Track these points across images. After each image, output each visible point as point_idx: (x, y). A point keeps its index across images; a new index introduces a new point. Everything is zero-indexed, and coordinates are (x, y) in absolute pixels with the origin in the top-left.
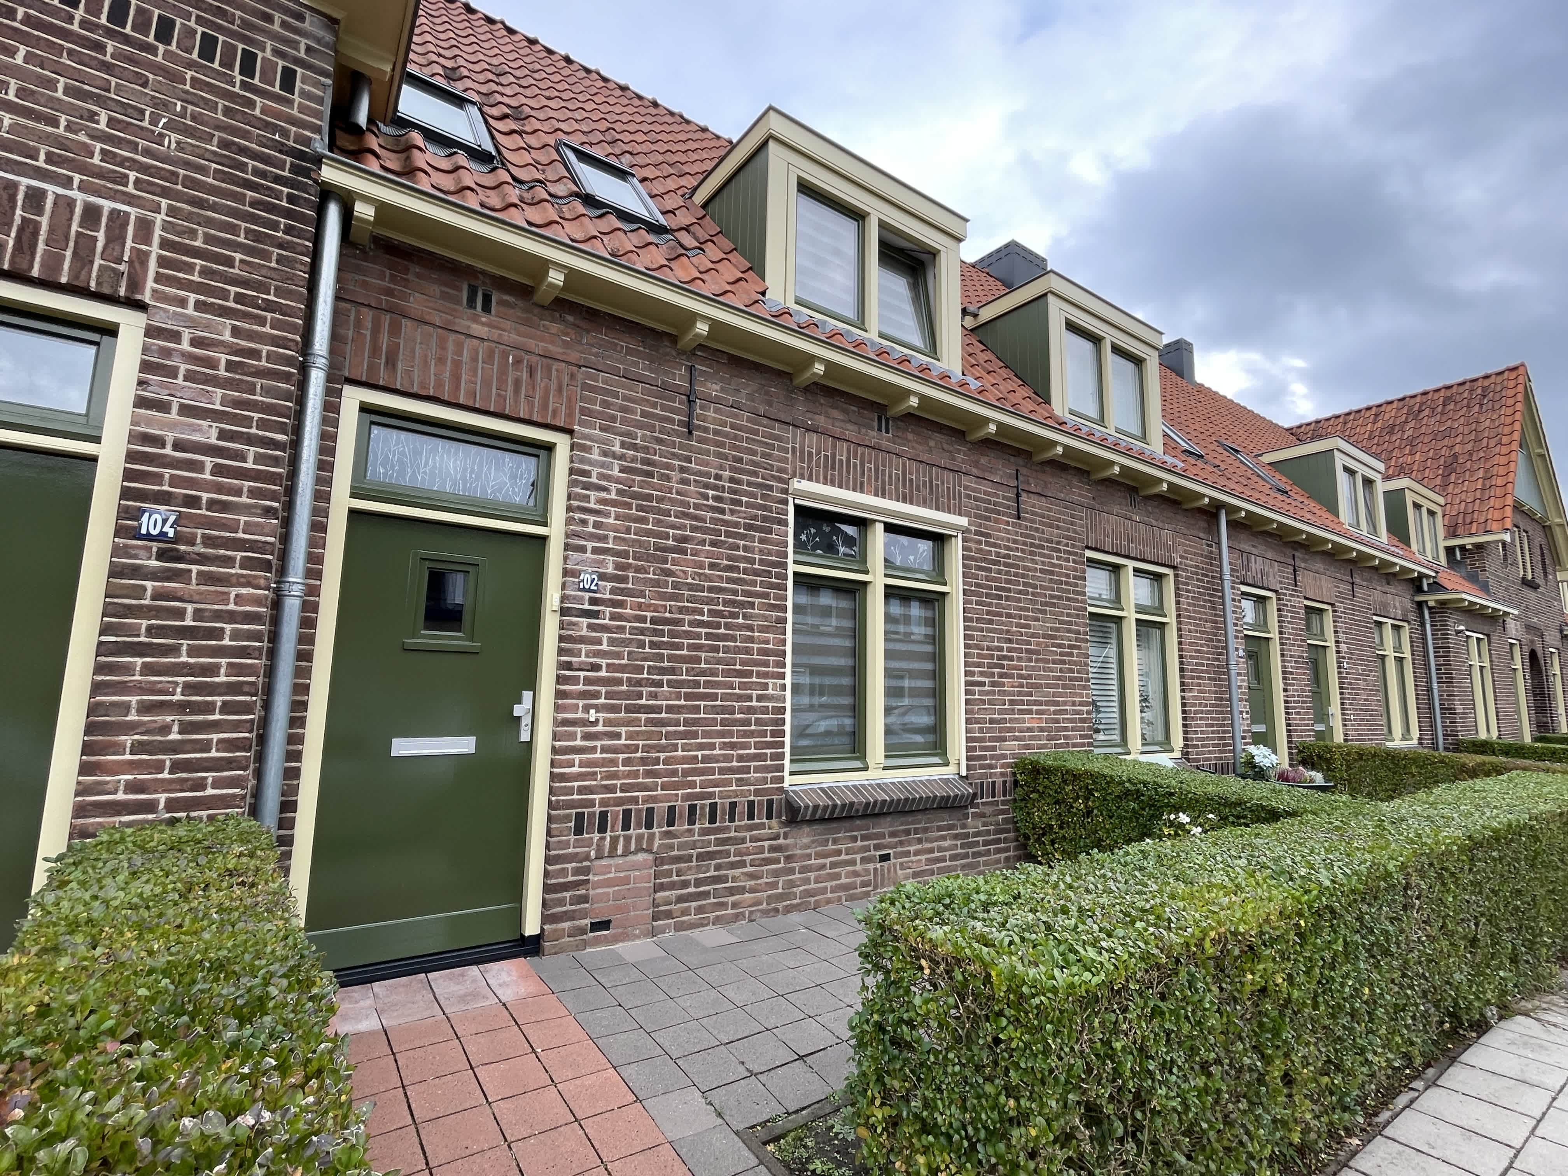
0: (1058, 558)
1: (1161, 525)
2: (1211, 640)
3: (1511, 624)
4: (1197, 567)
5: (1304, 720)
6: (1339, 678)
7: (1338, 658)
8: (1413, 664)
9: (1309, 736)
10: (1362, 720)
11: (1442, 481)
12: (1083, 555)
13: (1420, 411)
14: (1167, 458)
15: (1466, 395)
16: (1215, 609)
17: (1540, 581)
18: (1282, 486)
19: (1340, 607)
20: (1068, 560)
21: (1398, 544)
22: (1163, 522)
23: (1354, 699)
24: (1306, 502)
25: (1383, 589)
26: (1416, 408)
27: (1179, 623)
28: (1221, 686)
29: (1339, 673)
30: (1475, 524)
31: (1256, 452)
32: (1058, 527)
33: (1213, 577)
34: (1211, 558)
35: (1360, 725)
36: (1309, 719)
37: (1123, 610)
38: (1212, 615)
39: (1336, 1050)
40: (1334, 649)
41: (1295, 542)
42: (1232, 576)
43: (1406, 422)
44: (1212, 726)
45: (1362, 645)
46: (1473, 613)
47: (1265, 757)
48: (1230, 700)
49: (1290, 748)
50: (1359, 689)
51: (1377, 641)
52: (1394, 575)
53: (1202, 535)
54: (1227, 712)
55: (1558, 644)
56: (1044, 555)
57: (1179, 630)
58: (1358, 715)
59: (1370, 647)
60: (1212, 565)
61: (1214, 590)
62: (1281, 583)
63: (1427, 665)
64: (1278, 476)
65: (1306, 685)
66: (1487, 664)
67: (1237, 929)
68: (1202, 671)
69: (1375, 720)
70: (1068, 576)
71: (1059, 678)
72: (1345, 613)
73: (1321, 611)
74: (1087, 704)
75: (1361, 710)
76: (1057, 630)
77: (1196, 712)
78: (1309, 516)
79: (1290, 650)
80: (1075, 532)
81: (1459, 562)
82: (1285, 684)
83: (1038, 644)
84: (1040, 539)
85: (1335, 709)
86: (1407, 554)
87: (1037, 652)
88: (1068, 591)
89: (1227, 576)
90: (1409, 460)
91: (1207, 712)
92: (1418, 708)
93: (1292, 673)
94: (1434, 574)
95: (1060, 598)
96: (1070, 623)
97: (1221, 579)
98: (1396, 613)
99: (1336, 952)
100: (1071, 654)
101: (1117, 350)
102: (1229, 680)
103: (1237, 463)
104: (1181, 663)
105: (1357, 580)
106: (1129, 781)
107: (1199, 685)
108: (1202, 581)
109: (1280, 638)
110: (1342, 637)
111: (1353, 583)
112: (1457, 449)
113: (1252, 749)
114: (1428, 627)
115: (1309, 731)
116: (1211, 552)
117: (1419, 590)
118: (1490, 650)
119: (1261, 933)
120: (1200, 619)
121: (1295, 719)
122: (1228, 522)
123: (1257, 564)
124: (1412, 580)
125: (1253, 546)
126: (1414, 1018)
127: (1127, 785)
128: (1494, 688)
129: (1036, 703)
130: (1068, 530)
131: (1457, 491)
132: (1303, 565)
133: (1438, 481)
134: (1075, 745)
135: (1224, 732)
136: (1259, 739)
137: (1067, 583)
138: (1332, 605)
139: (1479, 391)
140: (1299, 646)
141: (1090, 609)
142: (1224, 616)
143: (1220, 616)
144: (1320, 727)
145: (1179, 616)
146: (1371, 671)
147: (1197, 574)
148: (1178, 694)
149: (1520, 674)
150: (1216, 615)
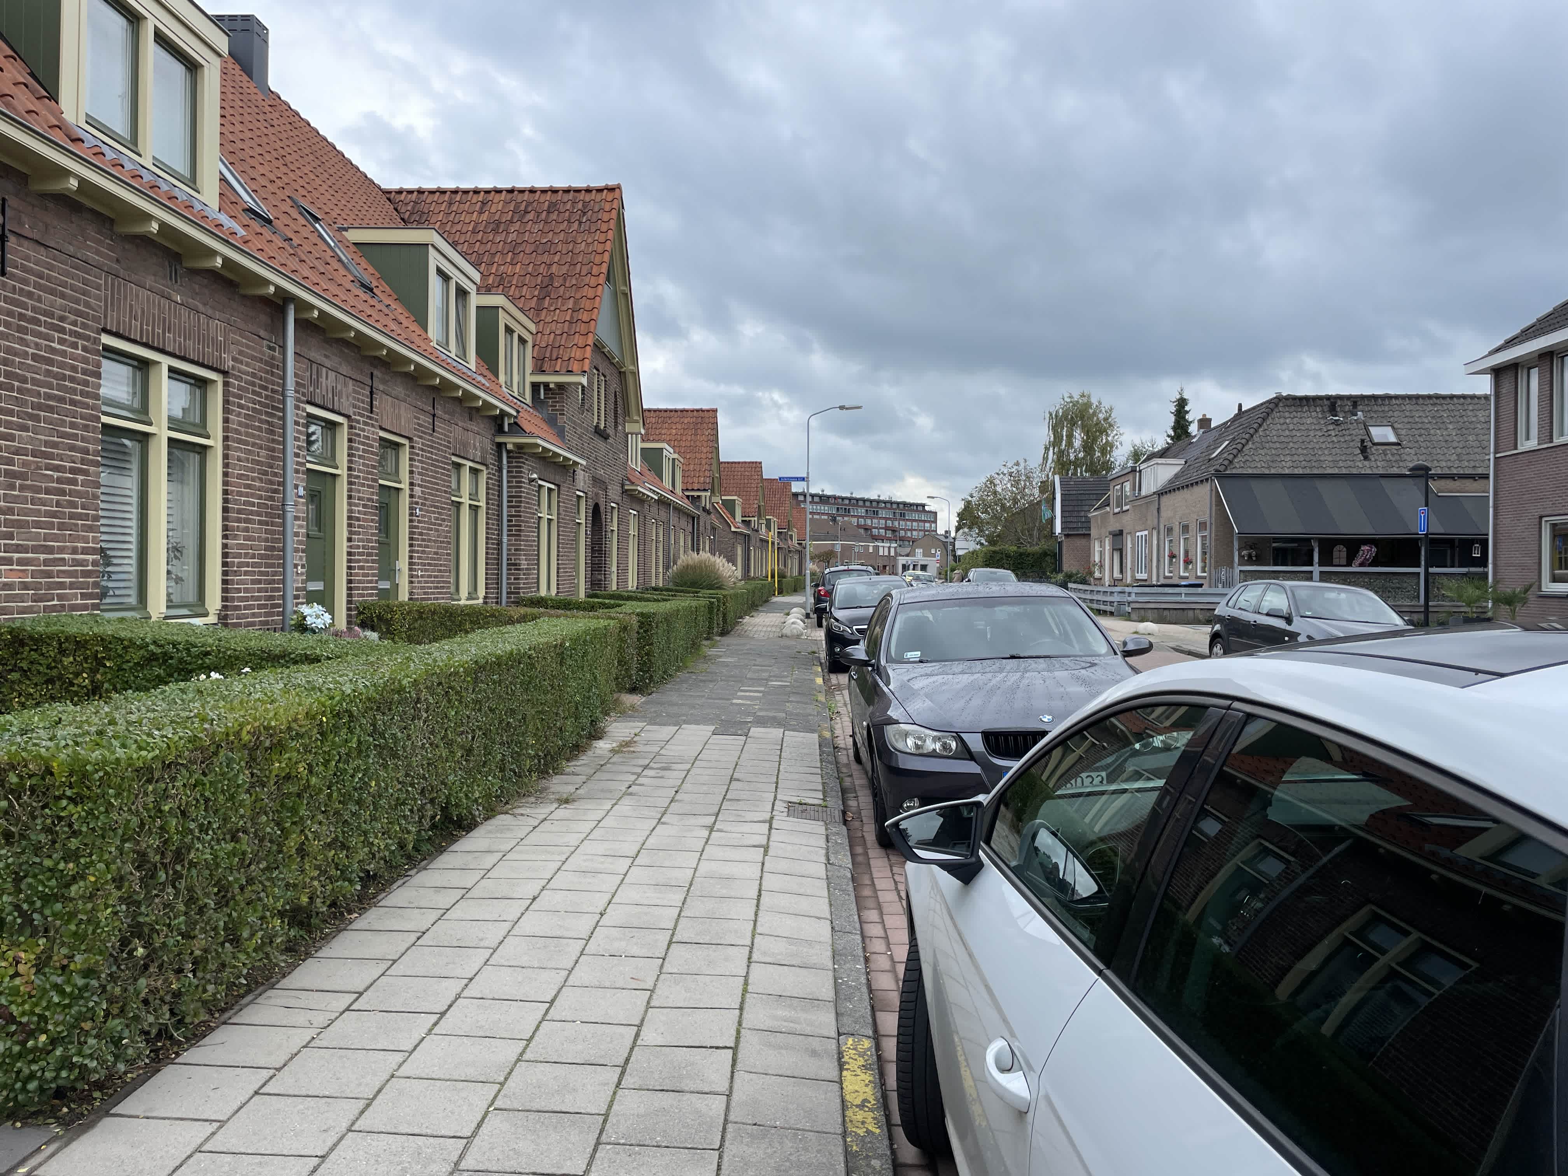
0: (61, 341)
1: (210, 312)
2: (266, 473)
3: (580, 475)
4: (253, 375)
5: (367, 575)
6: (410, 527)
7: (411, 503)
8: (487, 513)
9: (371, 595)
10: (430, 576)
11: (538, 304)
12: (97, 341)
13: (526, 212)
14: (223, 219)
15: (568, 206)
16: (272, 432)
17: (610, 431)
18: (367, 279)
19: (418, 442)
20: (75, 346)
21: (486, 373)
22: (213, 308)
23: (423, 552)
24: (393, 306)
25: (465, 425)
26: (523, 207)
27: (226, 448)
28: (273, 532)
29: (411, 521)
30: (559, 360)
31: (340, 223)
32: (63, 296)
33: (273, 391)
34: (272, 366)
35: (426, 582)
36: (373, 575)
37: (150, 424)
38: (268, 440)
39: (344, 832)
40: (408, 492)
41: (376, 358)
42: (296, 391)
43: (511, 221)
44: (259, 582)
45: (437, 490)
46: (547, 461)
47: (318, 617)
48: (283, 550)
49: (349, 609)
50: (429, 541)
51: (454, 485)
52: (478, 409)
53: (262, 333)
54: (279, 566)
55: (618, 498)
56: (39, 335)
57: (226, 457)
58: (426, 570)
59: (446, 492)
60: (273, 374)
61: (274, 408)
62: (355, 406)
63: (500, 515)
64: (364, 263)
65: (373, 534)
66: (554, 517)
67: (269, 723)
68: (252, 513)
69: (442, 577)
70: (74, 369)
71: (54, 515)
72: (422, 450)
73: (398, 445)
74: (93, 551)
75: (429, 565)
76: (55, 445)
77: (240, 565)
78: (393, 326)
79: (359, 491)
80: (87, 305)
81: (542, 402)
82: (350, 532)
83: (25, 464)
84: (34, 309)
85: (403, 564)
86: (493, 386)
87: (22, 476)
88: (74, 391)
89: (290, 393)
90: (509, 270)
91: (254, 565)
92: (487, 564)
93: (358, 519)
94: (515, 414)
95: (61, 400)
96: (75, 437)
97: (283, 395)
98: (475, 455)
99: (350, 748)
100: (74, 482)
101: (161, 39)
102: (283, 525)
103: (314, 238)
104: (226, 501)
105: (439, 412)
106: (155, 642)
107: (247, 530)
108: (259, 395)
109: (349, 476)
110: (417, 479)
111: (434, 415)
112: (554, 268)
113: (305, 610)
114: (505, 472)
115: (372, 588)
116: (273, 358)
117: (500, 430)
118: (559, 502)
119: (289, 729)
120: (254, 445)
121: (357, 575)
122: (296, 321)
123: (328, 380)
124: (495, 418)
125: (326, 356)
126: (411, 811)
127: (152, 647)
128: (558, 543)
129: (18, 549)
130: (77, 301)
131: (549, 319)
132: (381, 387)
133: (533, 303)
134: (74, 608)
135: (274, 590)
136: (312, 598)
137: (72, 379)
138: (410, 439)
139: (580, 205)
140: (369, 486)
141: (105, 419)
142: (284, 443)
143: (279, 443)
144: (385, 585)
145: (226, 439)
146: (444, 520)
147: (253, 384)
148: (219, 541)
149: (583, 529)
150: (273, 441)
